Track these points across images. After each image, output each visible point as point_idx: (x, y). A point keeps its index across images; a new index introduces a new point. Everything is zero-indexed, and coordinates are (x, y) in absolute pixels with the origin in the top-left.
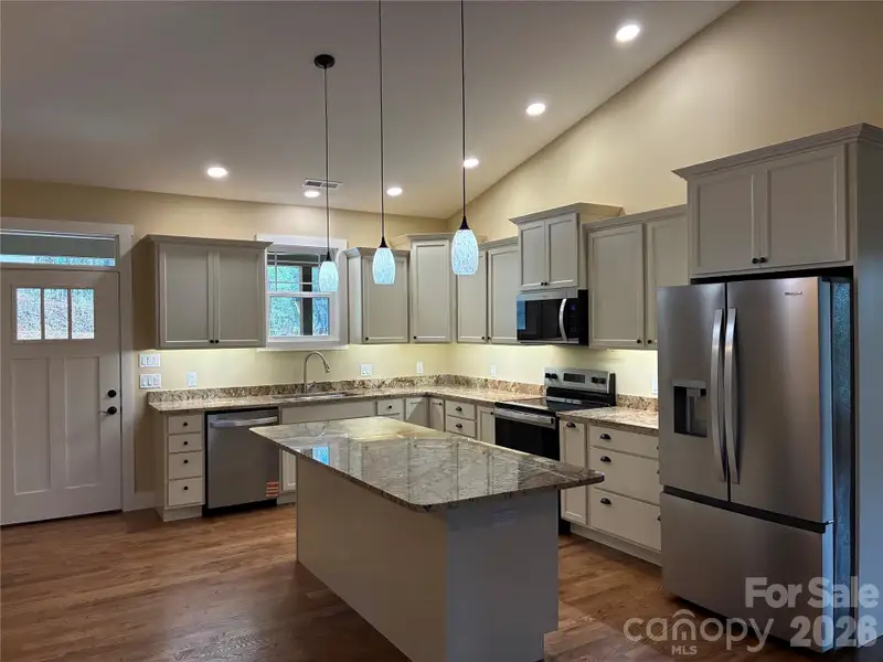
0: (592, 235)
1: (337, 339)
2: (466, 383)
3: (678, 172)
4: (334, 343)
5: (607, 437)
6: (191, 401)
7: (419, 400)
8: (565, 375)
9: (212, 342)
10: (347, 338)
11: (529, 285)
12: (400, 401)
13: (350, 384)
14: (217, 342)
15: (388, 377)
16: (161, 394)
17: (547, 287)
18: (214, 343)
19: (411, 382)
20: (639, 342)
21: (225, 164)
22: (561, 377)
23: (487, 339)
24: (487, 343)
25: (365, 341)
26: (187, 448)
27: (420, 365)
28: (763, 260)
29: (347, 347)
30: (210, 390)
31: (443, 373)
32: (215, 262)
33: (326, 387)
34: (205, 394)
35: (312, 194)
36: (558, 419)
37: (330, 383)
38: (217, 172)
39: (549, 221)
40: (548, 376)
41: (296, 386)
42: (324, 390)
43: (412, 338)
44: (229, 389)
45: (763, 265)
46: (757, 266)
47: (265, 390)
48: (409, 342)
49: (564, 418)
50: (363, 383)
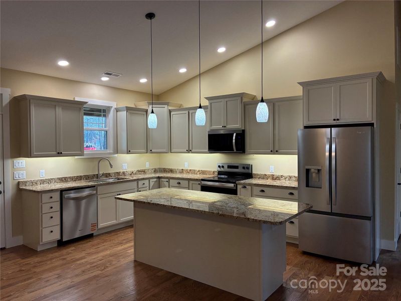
0: (247, 107)
1: (111, 151)
2: (171, 171)
3: (300, 83)
4: (110, 154)
5: (263, 191)
6: (42, 185)
7: (155, 180)
8: (228, 166)
9: (59, 153)
10: (117, 151)
11: (214, 127)
12: (147, 181)
13: (118, 173)
14: (61, 153)
15: (135, 170)
16: (26, 182)
17: (225, 128)
18: (59, 154)
19: (144, 172)
20: (271, 151)
21: (67, 59)
22: (226, 167)
23: (189, 151)
24: (189, 153)
25: (129, 152)
26: (52, 210)
27: (147, 163)
28: (338, 120)
29: (116, 155)
30: (52, 179)
31: (157, 167)
32: (59, 111)
33: (108, 175)
34: (50, 181)
35: (105, 79)
36: (237, 185)
37: (109, 174)
38: (63, 63)
39: (226, 100)
40: (219, 167)
41: (94, 175)
42: (107, 177)
43: (149, 151)
44: (62, 178)
45: (337, 122)
46: (335, 122)
47: (79, 178)
48: (147, 153)
49: (240, 184)
50: (124, 173)
